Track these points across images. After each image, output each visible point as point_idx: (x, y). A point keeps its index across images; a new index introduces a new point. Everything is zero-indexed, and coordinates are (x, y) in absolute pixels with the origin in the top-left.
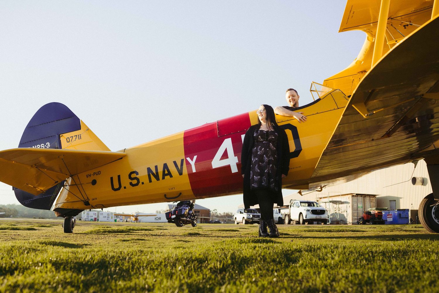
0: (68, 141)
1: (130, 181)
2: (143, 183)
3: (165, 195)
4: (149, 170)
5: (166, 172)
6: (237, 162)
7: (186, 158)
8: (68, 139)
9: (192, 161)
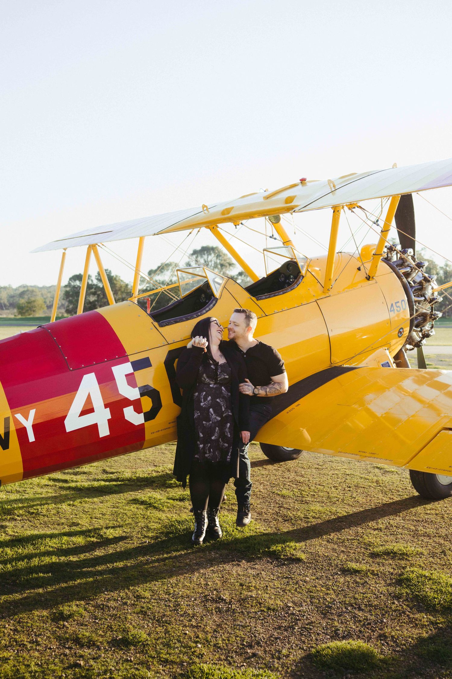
6: (110, 417)
7: (13, 413)
9: (27, 420)
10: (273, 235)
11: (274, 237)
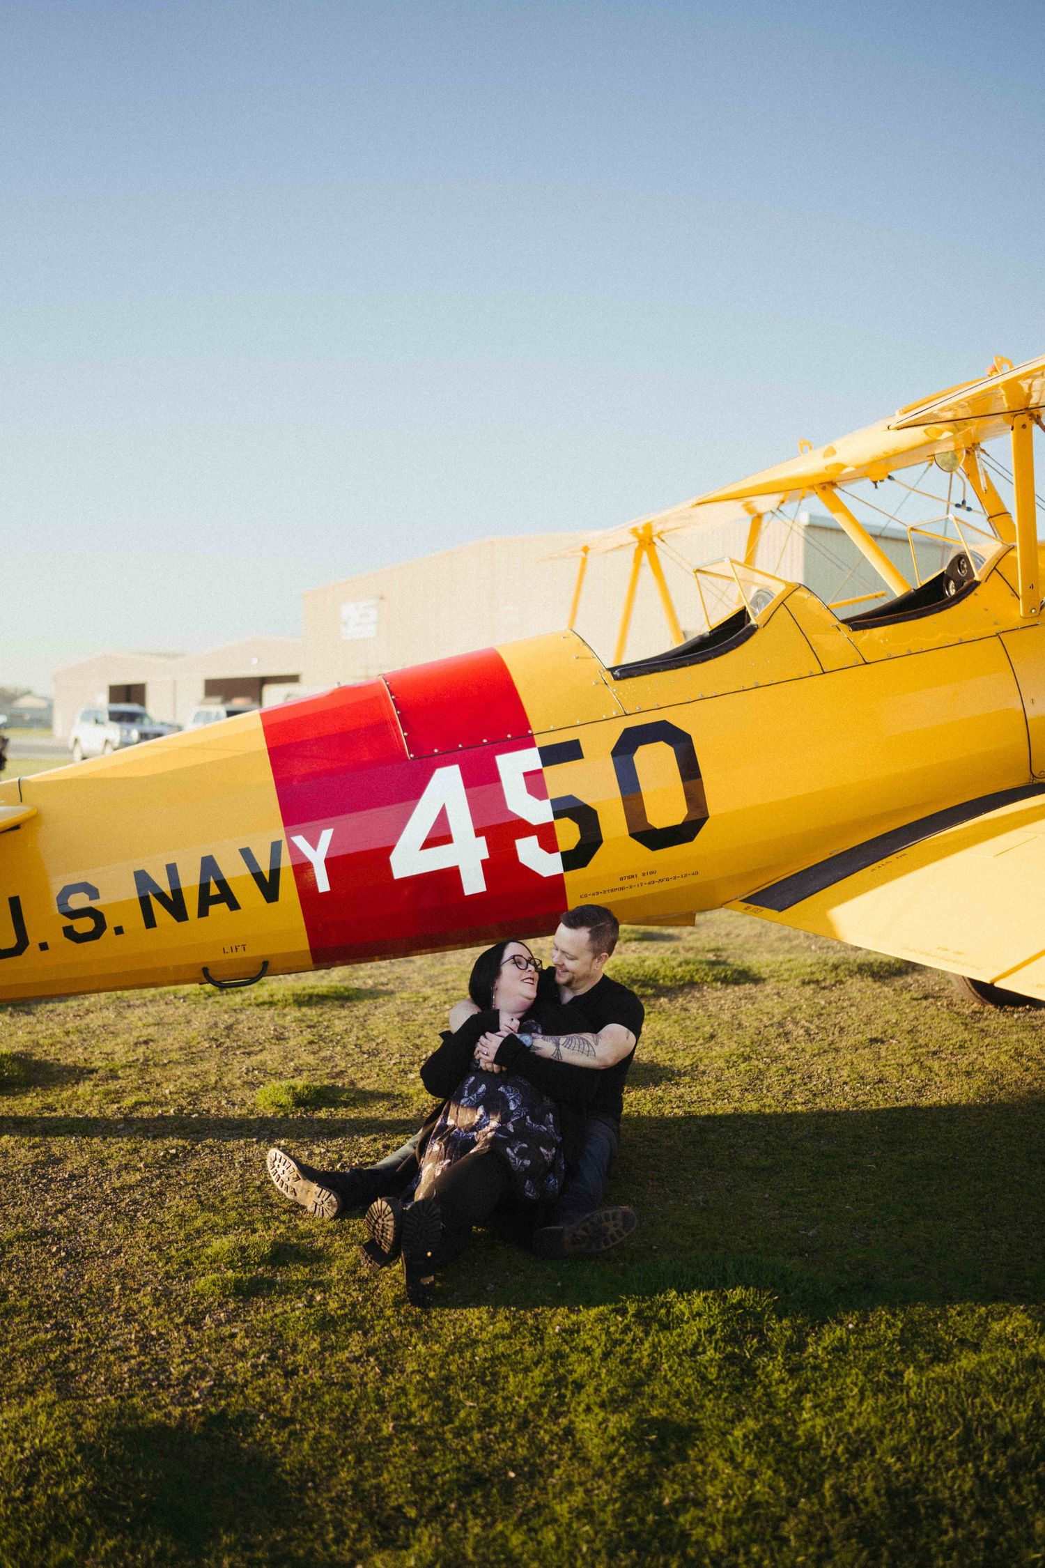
1: (68, 922)
2: (119, 930)
3: (205, 970)
4: (142, 879)
5: (214, 890)
6: (486, 856)
7: (289, 834)
9: (315, 847)
10: (964, 502)
11: (967, 505)
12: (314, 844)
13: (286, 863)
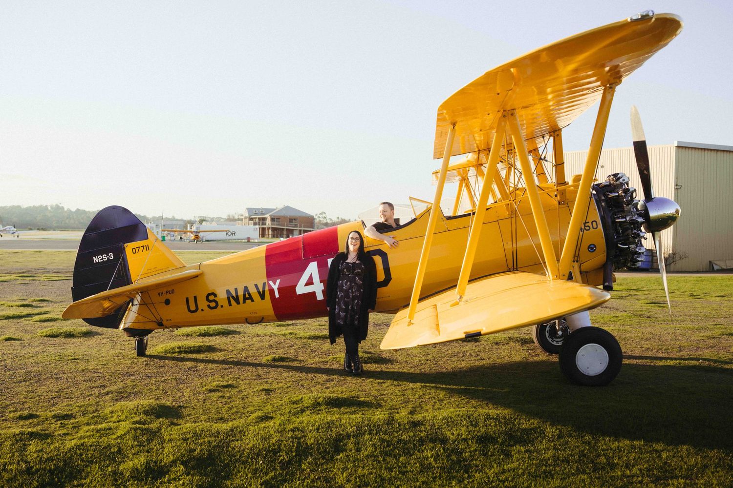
0: (134, 252)
1: (209, 303)
2: (222, 306)
3: (246, 319)
4: (228, 292)
5: (247, 296)
6: (323, 289)
7: (268, 281)
8: (134, 250)
12: (275, 284)
13: (267, 288)
